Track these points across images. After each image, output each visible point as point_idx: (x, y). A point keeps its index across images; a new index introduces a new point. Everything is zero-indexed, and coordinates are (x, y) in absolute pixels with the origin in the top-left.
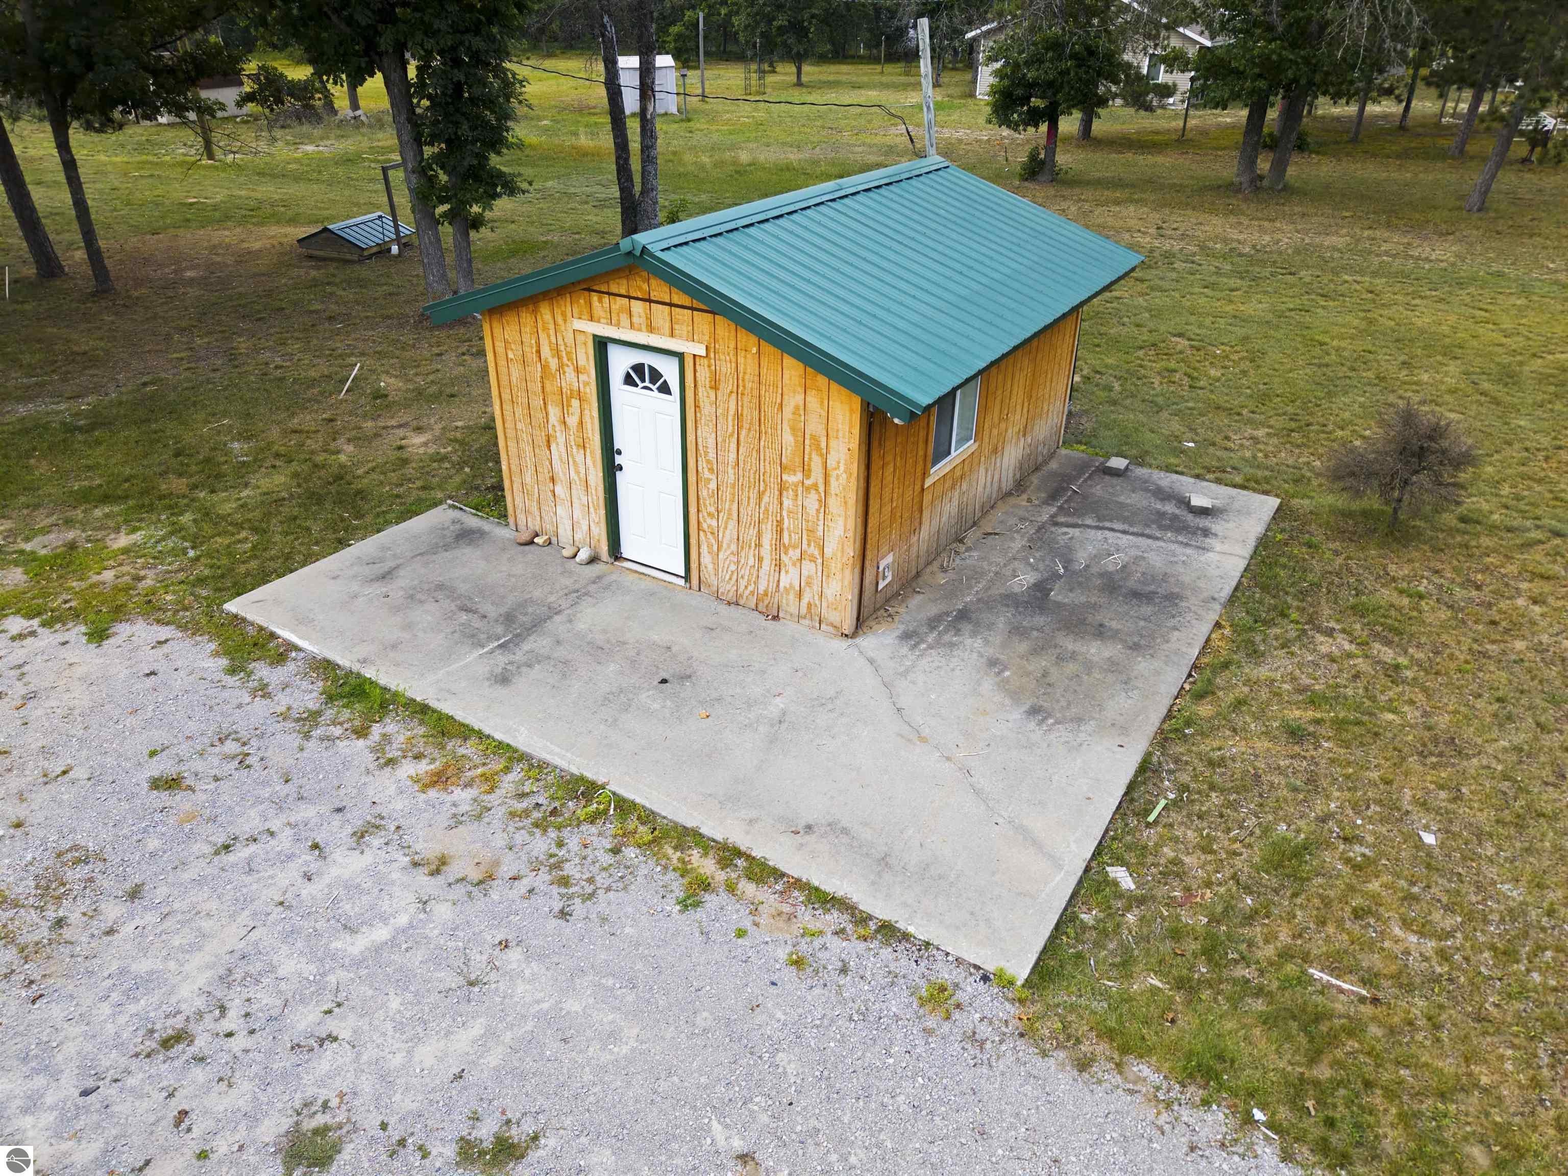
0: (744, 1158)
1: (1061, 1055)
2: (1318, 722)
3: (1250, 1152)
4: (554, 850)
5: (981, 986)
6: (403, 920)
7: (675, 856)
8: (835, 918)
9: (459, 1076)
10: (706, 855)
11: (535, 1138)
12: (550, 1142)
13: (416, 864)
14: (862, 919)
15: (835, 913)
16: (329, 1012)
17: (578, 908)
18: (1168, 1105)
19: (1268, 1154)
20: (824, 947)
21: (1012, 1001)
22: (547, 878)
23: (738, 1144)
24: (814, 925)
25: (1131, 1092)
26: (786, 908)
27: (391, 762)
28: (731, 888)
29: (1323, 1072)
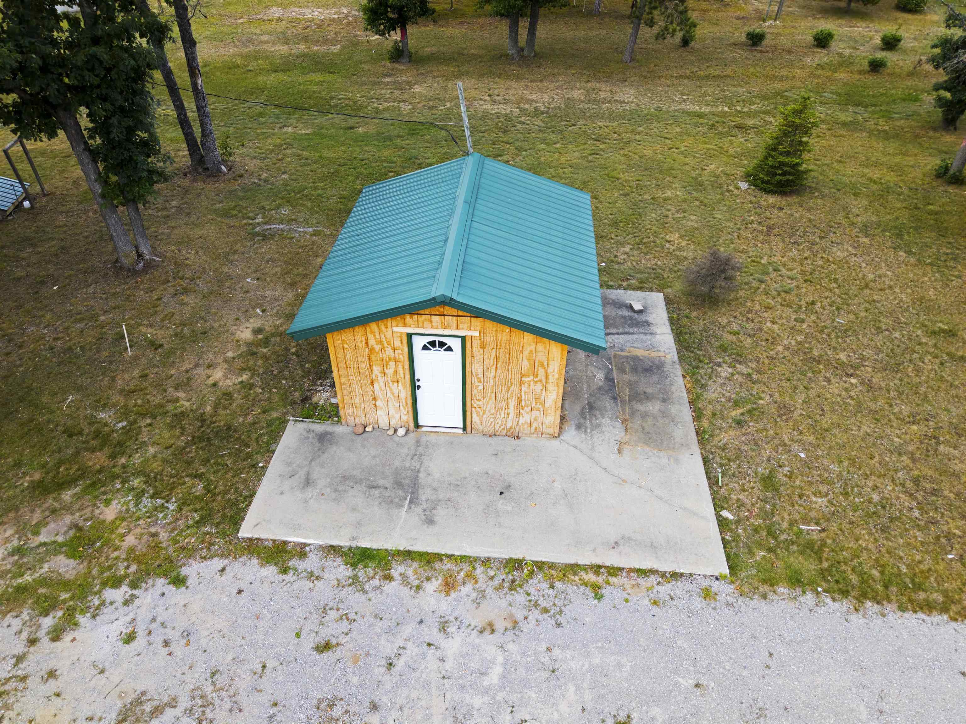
0: (697, 686)
1: (756, 596)
2: (742, 414)
3: (825, 604)
4: (528, 598)
5: (718, 583)
6: (500, 659)
7: (577, 578)
8: (653, 579)
9: (583, 710)
10: (587, 573)
11: (629, 717)
12: (634, 715)
13: (481, 632)
14: (663, 575)
15: (652, 576)
16: (512, 712)
17: (561, 619)
18: (795, 598)
19: (829, 601)
20: (658, 592)
21: (730, 584)
22: (538, 612)
23: (692, 682)
24: (649, 585)
25: (783, 600)
26: (634, 582)
27: (418, 588)
28: (608, 583)
29: (825, 565)
